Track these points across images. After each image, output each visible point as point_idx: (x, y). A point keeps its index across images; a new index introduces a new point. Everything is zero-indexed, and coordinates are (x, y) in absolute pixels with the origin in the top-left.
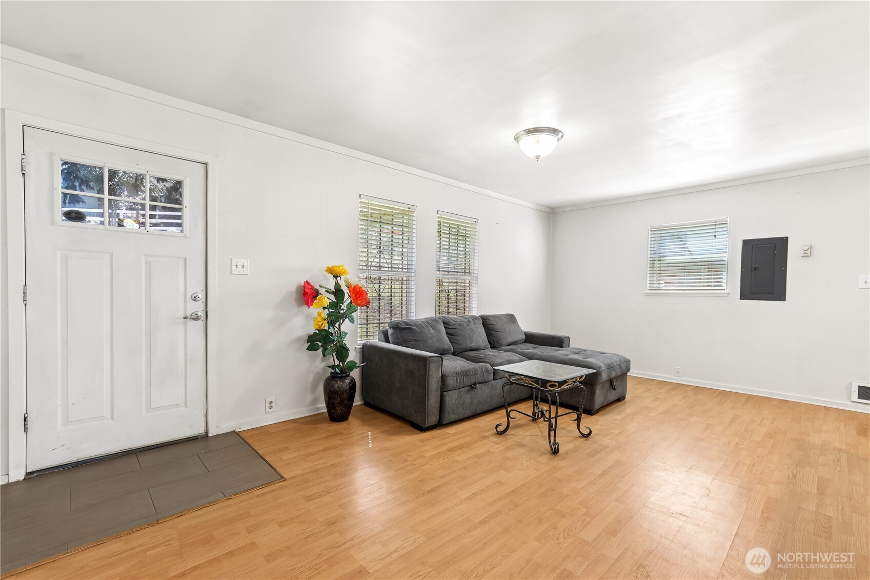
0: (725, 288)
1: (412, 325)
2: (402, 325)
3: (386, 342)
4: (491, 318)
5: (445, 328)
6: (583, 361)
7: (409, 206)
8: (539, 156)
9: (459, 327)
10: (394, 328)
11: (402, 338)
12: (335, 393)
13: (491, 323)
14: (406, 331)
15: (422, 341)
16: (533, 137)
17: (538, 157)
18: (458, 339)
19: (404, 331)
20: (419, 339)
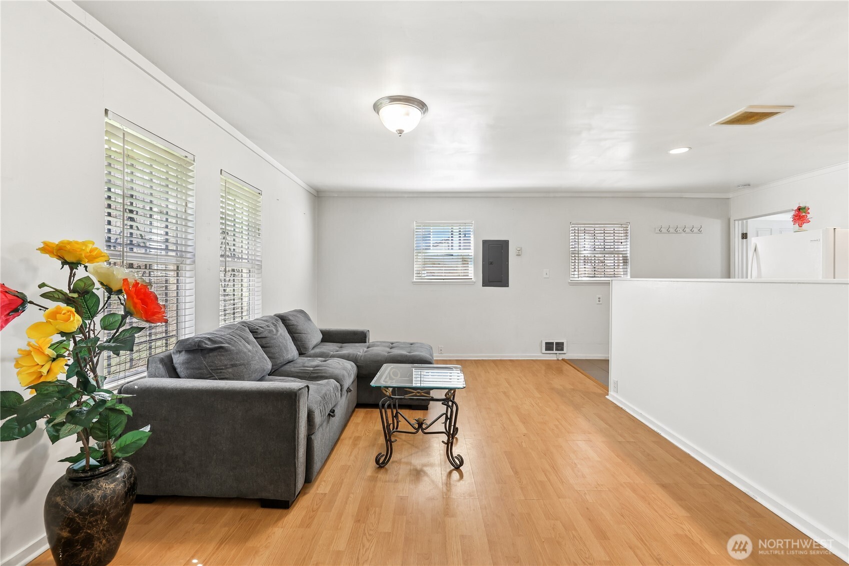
0: (472, 277)
1: (222, 343)
2: (206, 344)
3: (171, 377)
4: (291, 318)
5: (255, 338)
6: (411, 356)
7: (187, 154)
8: (403, 131)
9: (269, 335)
10: (188, 351)
11: (209, 366)
12: (96, 513)
13: (292, 324)
14: (215, 353)
15: (243, 364)
16: (400, 108)
17: (401, 132)
18: (272, 351)
19: (211, 354)
20: (237, 362)
